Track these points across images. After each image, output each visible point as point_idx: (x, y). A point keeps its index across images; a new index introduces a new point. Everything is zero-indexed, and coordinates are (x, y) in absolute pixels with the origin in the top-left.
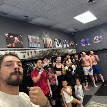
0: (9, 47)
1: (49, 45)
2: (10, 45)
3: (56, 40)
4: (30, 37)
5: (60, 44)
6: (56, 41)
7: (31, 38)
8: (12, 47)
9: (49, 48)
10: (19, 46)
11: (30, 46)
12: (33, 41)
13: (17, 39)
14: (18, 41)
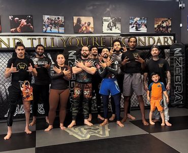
0: (12, 32)
1: (84, 29)
2: (14, 29)
3: (104, 18)
4: (46, 18)
5: (115, 26)
6: (106, 21)
7: (48, 18)
8: (16, 31)
9: (83, 33)
10: (26, 30)
11: (44, 30)
12: (51, 24)
13: (24, 21)
14: (26, 24)
